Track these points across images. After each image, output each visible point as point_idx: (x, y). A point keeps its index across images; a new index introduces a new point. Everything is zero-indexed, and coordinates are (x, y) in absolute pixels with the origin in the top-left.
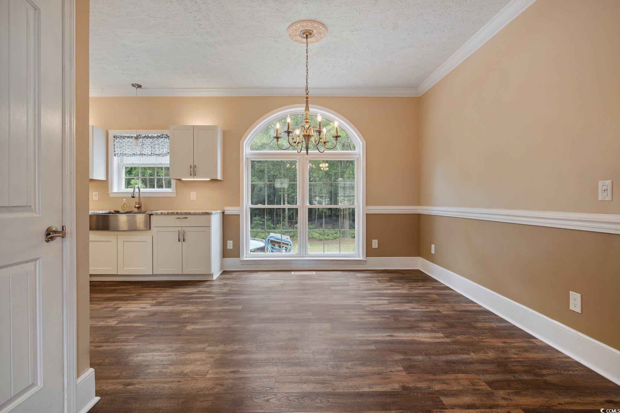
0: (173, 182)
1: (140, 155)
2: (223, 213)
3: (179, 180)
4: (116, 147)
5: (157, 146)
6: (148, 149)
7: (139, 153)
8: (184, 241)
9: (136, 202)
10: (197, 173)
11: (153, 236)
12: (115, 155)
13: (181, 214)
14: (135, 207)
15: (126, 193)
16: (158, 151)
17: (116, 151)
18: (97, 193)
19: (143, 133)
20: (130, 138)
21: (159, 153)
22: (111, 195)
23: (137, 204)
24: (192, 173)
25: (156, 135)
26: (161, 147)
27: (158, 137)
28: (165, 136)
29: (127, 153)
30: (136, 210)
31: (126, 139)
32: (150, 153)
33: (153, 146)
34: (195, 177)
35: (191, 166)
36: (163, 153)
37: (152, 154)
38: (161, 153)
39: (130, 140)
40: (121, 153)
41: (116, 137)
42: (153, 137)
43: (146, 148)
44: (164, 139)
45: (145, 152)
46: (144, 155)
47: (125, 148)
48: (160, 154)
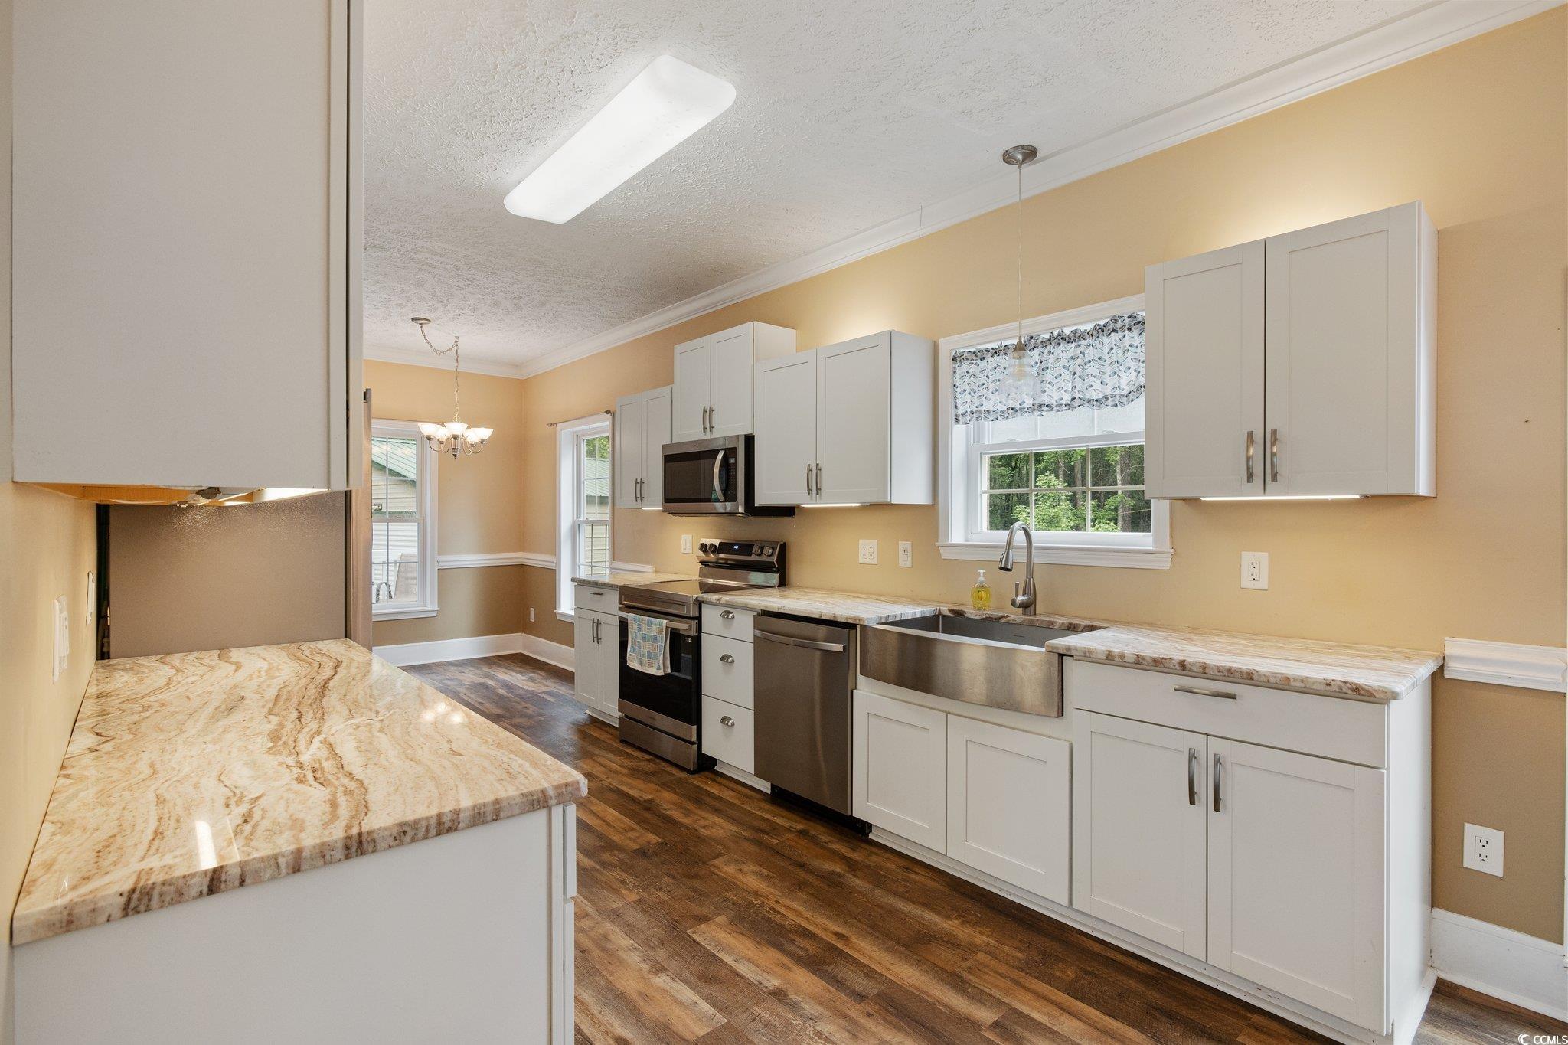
0: (1160, 511)
1: (1032, 409)
2: (1441, 668)
3: (1193, 502)
4: (958, 390)
5: (1092, 368)
6: (1063, 384)
7: (1029, 403)
8: (1217, 809)
9: (1017, 585)
10: (1282, 469)
11: (1071, 744)
12: (957, 420)
13: (1204, 672)
14: (1013, 603)
15: (987, 547)
16: (1099, 387)
17: (959, 406)
18: (907, 544)
19: (1042, 326)
20: (1002, 352)
21: (1101, 396)
22: (945, 554)
23: (1021, 591)
24: (1258, 469)
25: (1089, 327)
26: (1108, 370)
27: (1100, 330)
28: (1127, 321)
29: (991, 409)
30: (1016, 615)
31: (990, 359)
32: (1067, 399)
33: (1078, 370)
34: (1270, 485)
35: (1250, 435)
36: (1118, 392)
37: (1077, 402)
38: (1109, 392)
39: (1001, 360)
40: (974, 410)
41: (958, 360)
42: (1078, 337)
43: (1054, 381)
44: (1120, 334)
45: (1052, 396)
46: (1045, 408)
47: (984, 392)
48: (1106, 397)
